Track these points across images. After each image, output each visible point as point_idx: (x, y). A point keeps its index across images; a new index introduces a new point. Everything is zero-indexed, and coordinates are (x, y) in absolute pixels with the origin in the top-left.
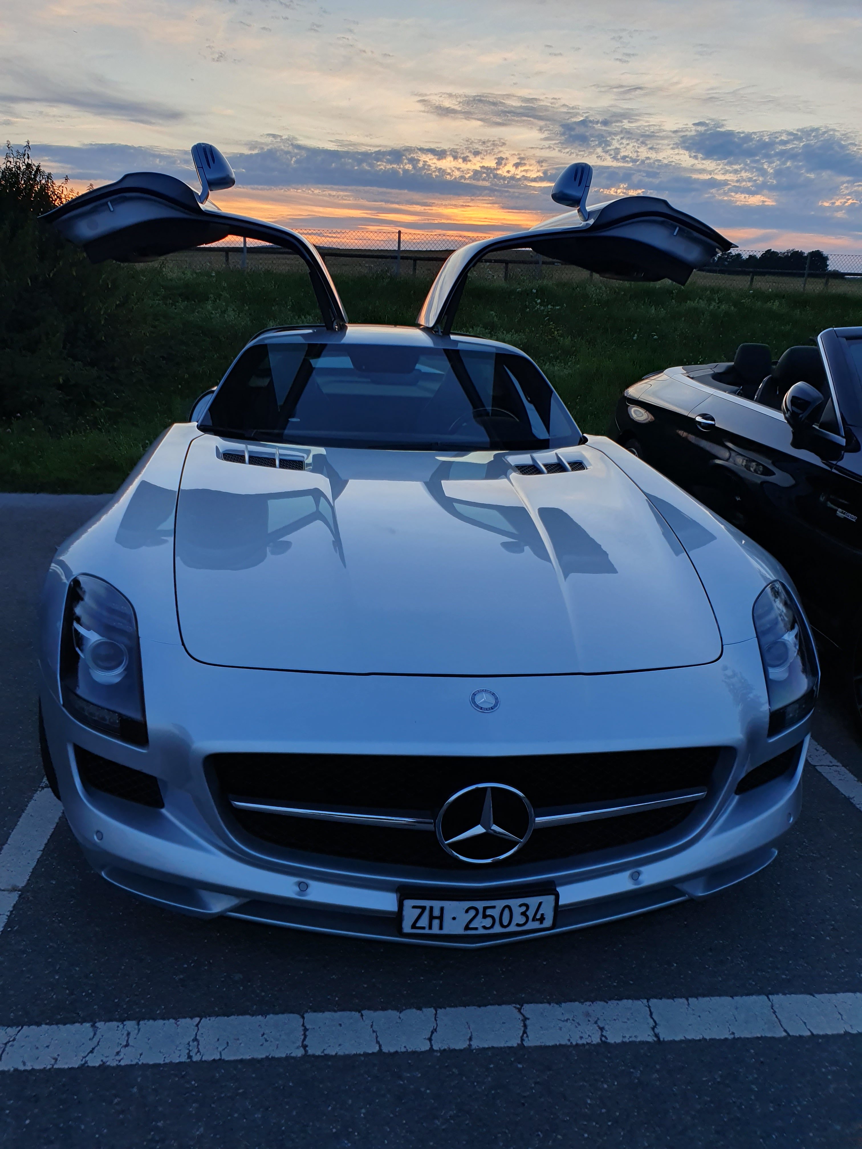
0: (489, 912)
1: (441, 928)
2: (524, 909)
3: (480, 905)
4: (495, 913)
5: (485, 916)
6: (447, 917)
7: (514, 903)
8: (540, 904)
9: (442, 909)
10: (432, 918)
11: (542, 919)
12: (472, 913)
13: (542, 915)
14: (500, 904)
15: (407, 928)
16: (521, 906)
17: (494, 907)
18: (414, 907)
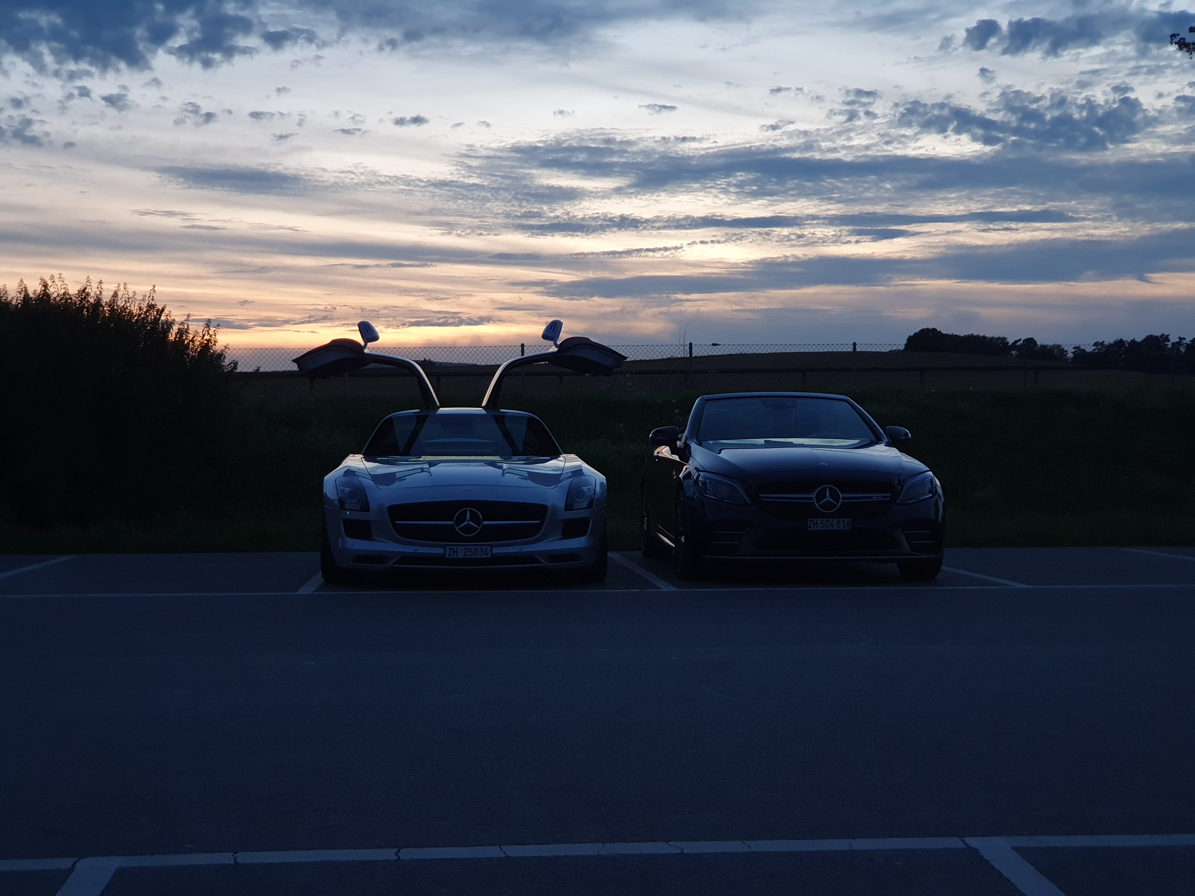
0: (471, 550)
1: (457, 555)
2: (481, 550)
3: (468, 547)
4: (473, 550)
5: (470, 551)
6: (459, 552)
7: (478, 547)
8: (486, 549)
9: (457, 549)
10: (454, 552)
11: (487, 554)
12: (466, 550)
13: (488, 552)
14: (474, 547)
15: (447, 556)
16: (480, 548)
17: (472, 548)
18: (449, 548)
